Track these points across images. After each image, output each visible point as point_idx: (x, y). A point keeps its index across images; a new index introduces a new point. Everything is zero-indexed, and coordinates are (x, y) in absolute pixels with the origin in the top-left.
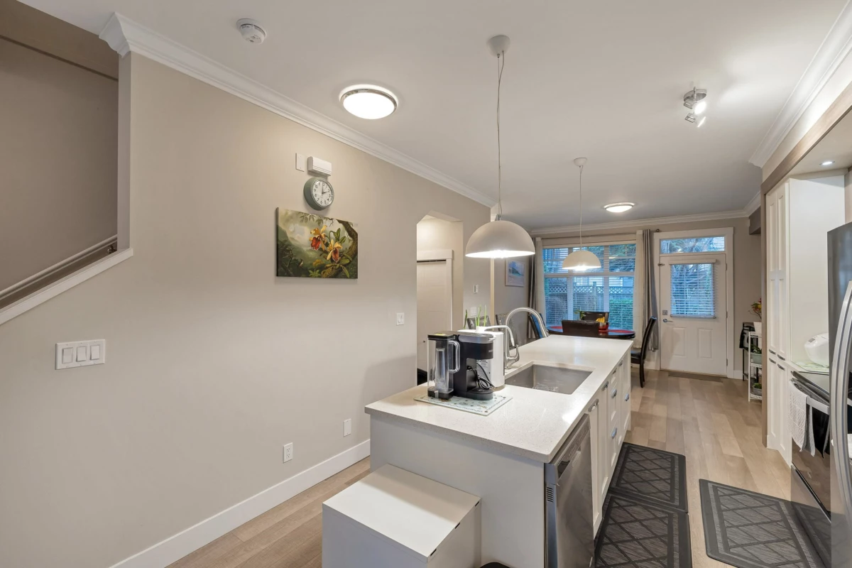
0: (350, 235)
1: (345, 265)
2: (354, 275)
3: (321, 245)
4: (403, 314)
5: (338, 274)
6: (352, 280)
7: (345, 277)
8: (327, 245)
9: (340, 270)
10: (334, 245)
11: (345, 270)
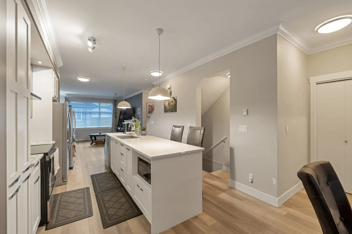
0: (175, 100)
1: (174, 108)
2: (176, 111)
3: (169, 105)
4: (190, 123)
5: (172, 111)
6: (176, 112)
7: (173, 112)
8: (170, 104)
9: (172, 110)
10: (172, 104)
11: (174, 110)
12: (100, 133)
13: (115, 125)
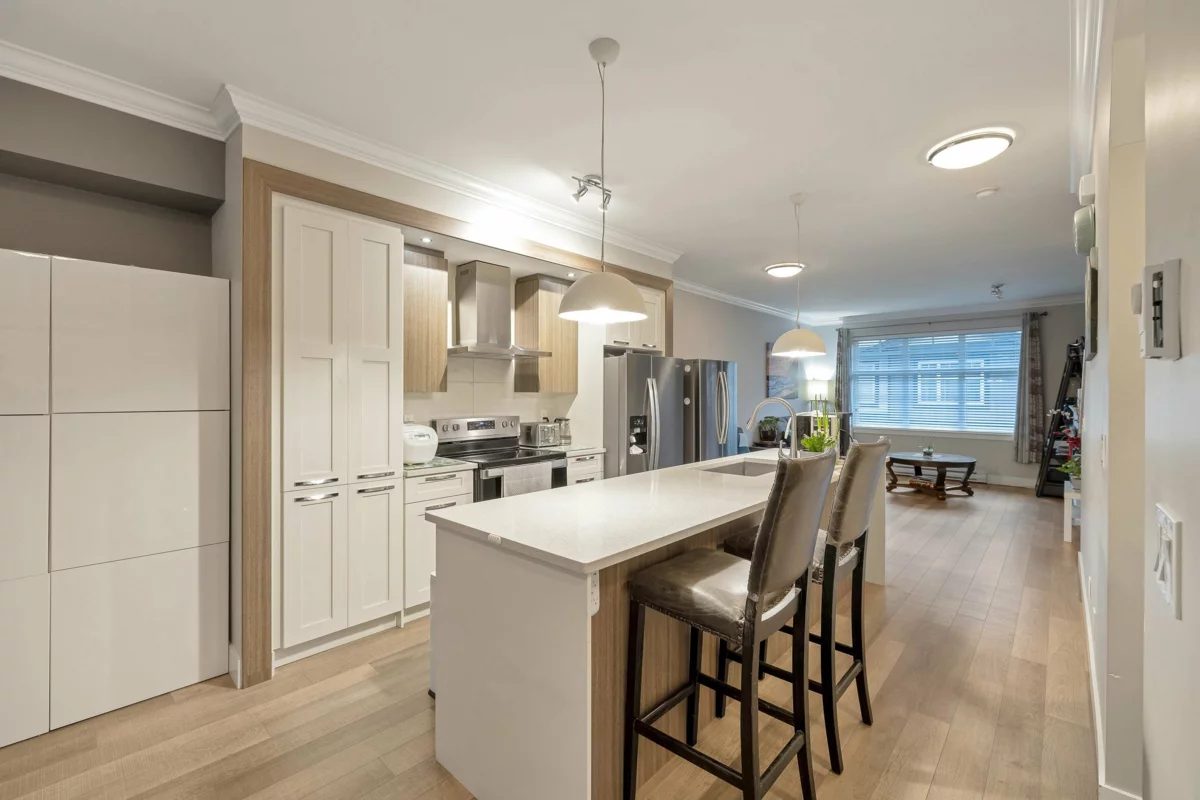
12: (928, 454)
13: (1031, 427)
